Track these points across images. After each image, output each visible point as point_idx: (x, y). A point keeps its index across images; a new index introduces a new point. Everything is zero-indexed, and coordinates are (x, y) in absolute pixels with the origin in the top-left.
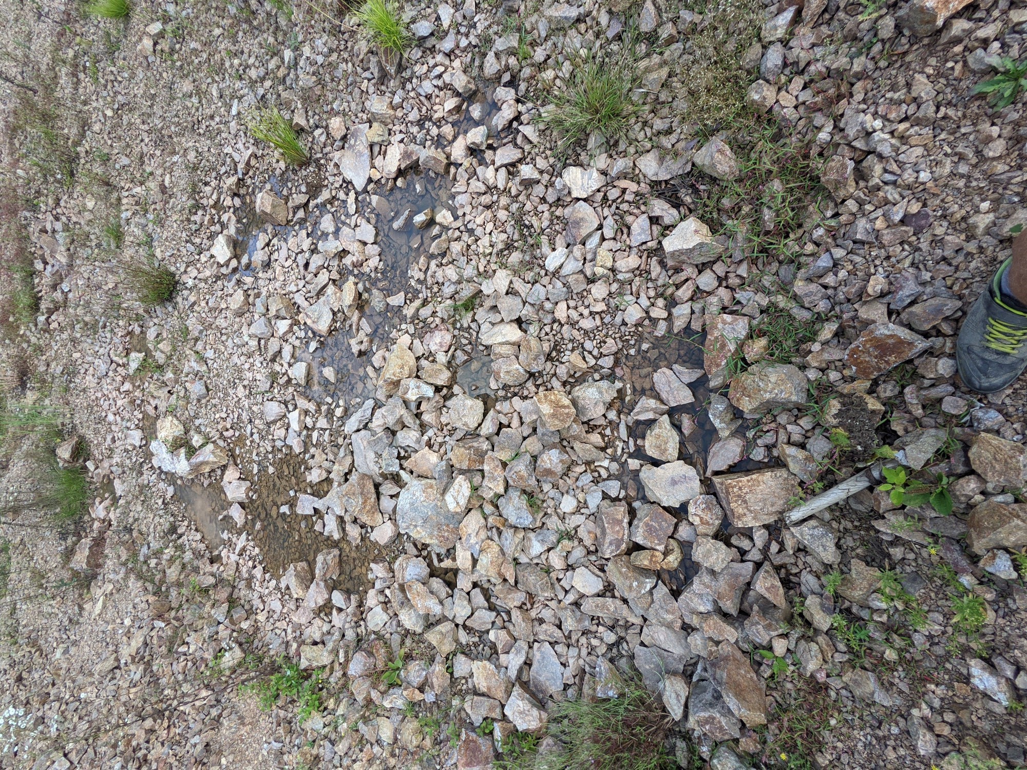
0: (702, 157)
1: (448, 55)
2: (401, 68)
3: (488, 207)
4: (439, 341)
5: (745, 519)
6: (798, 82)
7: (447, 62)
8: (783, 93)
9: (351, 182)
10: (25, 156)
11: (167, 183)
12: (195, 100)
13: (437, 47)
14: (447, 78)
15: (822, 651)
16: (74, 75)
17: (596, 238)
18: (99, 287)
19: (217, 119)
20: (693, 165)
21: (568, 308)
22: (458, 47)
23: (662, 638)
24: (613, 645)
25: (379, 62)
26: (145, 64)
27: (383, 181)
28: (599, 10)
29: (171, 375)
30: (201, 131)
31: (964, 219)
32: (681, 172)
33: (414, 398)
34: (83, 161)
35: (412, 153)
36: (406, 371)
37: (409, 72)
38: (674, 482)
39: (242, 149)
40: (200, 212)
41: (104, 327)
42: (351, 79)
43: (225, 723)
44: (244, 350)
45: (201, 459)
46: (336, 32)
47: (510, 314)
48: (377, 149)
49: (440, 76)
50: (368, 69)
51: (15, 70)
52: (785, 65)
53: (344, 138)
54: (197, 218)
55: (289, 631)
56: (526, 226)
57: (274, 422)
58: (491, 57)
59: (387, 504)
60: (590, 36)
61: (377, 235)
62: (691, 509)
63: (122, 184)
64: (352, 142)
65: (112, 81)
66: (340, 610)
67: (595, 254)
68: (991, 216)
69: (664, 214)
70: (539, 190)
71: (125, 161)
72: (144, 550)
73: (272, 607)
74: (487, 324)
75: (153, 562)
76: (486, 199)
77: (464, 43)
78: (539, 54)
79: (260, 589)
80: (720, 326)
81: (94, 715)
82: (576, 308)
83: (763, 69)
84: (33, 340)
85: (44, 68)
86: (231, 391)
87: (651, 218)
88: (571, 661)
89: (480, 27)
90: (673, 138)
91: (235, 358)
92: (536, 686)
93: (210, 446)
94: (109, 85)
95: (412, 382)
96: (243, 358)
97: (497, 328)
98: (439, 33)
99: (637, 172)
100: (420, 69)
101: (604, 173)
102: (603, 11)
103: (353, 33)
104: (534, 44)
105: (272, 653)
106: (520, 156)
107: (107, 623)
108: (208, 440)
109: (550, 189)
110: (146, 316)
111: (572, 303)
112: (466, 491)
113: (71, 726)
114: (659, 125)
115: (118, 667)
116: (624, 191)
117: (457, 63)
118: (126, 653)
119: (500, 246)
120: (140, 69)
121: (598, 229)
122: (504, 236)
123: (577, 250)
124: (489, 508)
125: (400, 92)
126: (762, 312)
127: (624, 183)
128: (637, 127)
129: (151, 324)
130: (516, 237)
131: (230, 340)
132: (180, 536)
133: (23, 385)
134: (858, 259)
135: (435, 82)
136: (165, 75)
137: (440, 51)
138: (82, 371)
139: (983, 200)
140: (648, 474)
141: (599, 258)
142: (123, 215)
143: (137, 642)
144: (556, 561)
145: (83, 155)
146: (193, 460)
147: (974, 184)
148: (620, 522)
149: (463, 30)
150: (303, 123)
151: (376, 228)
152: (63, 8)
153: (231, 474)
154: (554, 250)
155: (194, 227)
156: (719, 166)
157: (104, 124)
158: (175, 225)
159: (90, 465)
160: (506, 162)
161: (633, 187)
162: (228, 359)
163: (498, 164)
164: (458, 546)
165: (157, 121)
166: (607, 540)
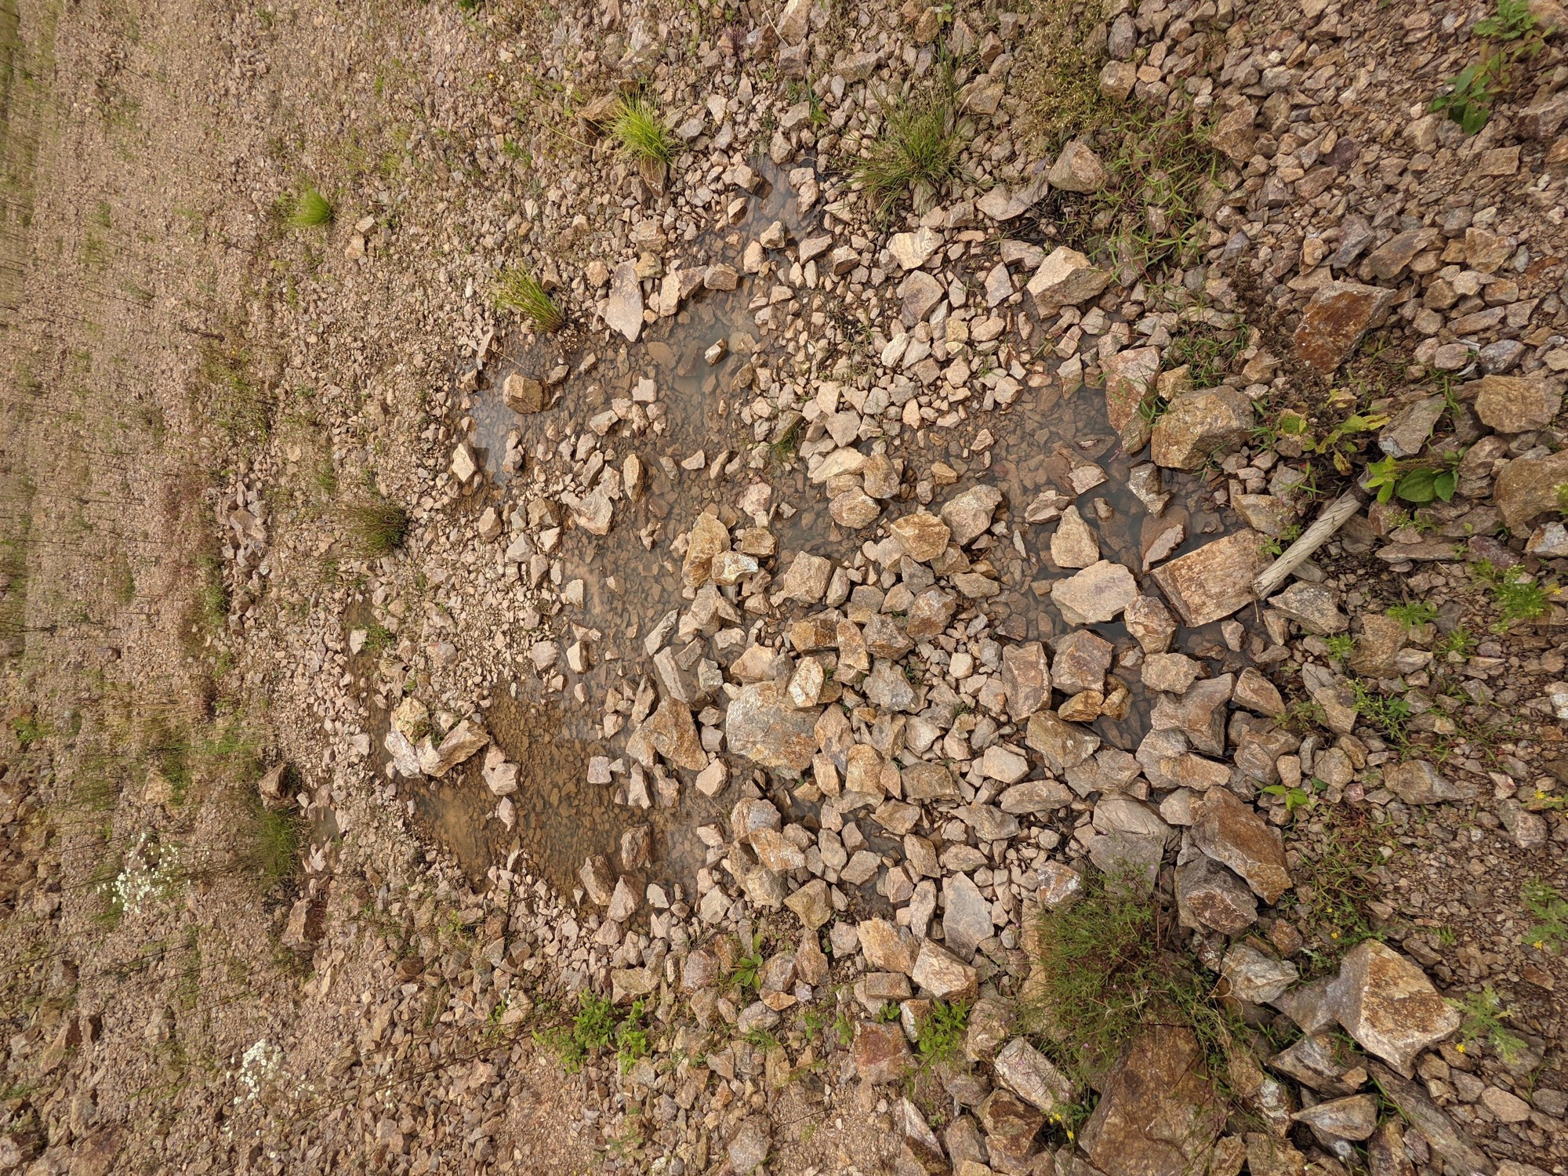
0: (1058, 174)
1: (725, 152)
2: (669, 182)
3: (797, 315)
4: (754, 498)
5: (1206, 610)
6: (1160, 48)
7: (725, 160)
8: (1143, 68)
9: (620, 334)
10: (210, 420)
11: (389, 402)
12: (419, 293)
13: (711, 146)
14: (727, 178)
15: (1350, 757)
16: (269, 306)
17: (943, 309)
18: (307, 555)
19: (447, 308)
20: (1051, 187)
21: (920, 406)
22: (736, 138)
23: (1122, 816)
24: (1055, 850)
25: (642, 182)
26: (355, 269)
27: (660, 322)
28: (901, 48)
29: (408, 643)
30: (429, 328)
31: (1397, 134)
32: (1036, 200)
33: (733, 577)
34: (282, 405)
35: (693, 275)
36: (718, 545)
37: (679, 184)
38: (1099, 590)
39: (480, 336)
40: (432, 427)
41: (317, 604)
42: (608, 211)
43: (514, 1103)
44: (500, 585)
45: (454, 742)
46: (588, 161)
47: (844, 434)
48: (648, 288)
49: (718, 179)
50: (629, 195)
51: (196, 320)
52: (1138, 33)
53: (607, 284)
54: (429, 434)
55: (592, 961)
56: (848, 322)
57: (546, 670)
58: (778, 138)
59: (711, 737)
60: (896, 78)
61: (658, 391)
62: (1129, 617)
63: (332, 420)
64: (618, 284)
65: (315, 301)
66: (660, 912)
67: (944, 329)
68: (1428, 119)
69: (1023, 255)
70: (860, 274)
71: (335, 391)
72: (382, 894)
73: (565, 932)
74: (817, 458)
75: (395, 908)
76: (793, 306)
77: (743, 132)
78: (838, 118)
79: (545, 912)
80: (1121, 366)
81: (329, 1135)
82: (930, 404)
83: (1111, 48)
84: (222, 649)
85: (232, 308)
86: (486, 644)
87: (1007, 266)
88: (999, 891)
89: (760, 109)
90: (1019, 164)
91: (490, 599)
92: (954, 941)
93: (465, 724)
94: (312, 305)
95: (728, 557)
96: (498, 595)
97: (830, 459)
98: (710, 130)
99: (981, 216)
100: (692, 178)
101: (939, 230)
102: (907, 46)
103: (607, 159)
104: (830, 108)
105: (570, 996)
106: (830, 241)
107: (339, 1004)
108: (459, 716)
109: (874, 270)
110: (369, 573)
111: (924, 400)
112: (817, 676)
113: (299, 1156)
114: (999, 152)
115: (358, 1063)
116: (968, 244)
117: (737, 158)
118: (367, 1039)
119: (820, 356)
120: (348, 278)
121: (942, 299)
122: (823, 343)
123: (920, 331)
124: (850, 699)
125: (671, 210)
126: (1172, 335)
127: (966, 236)
128: (972, 164)
129: (378, 584)
130: (839, 338)
131: (481, 576)
132: (430, 865)
133: (210, 711)
134: (1278, 228)
135: (713, 187)
136: (380, 274)
137: (715, 150)
138: (289, 674)
139: (1412, 104)
140: (1060, 591)
141: (949, 331)
142: (336, 456)
143: (380, 1022)
144: (954, 748)
145: (282, 397)
146: (444, 746)
147: (1397, 88)
148: (1034, 665)
149: (740, 118)
150: (555, 279)
151: (656, 381)
152: (253, 234)
153: (494, 757)
154: (890, 340)
155: (426, 447)
156: (1080, 173)
157: (306, 356)
158: (402, 449)
159: (302, 799)
160: (813, 253)
161: (979, 236)
162: (480, 602)
163: (803, 257)
164: (816, 762)
165: (372, 332)
166: (1022, 695)
